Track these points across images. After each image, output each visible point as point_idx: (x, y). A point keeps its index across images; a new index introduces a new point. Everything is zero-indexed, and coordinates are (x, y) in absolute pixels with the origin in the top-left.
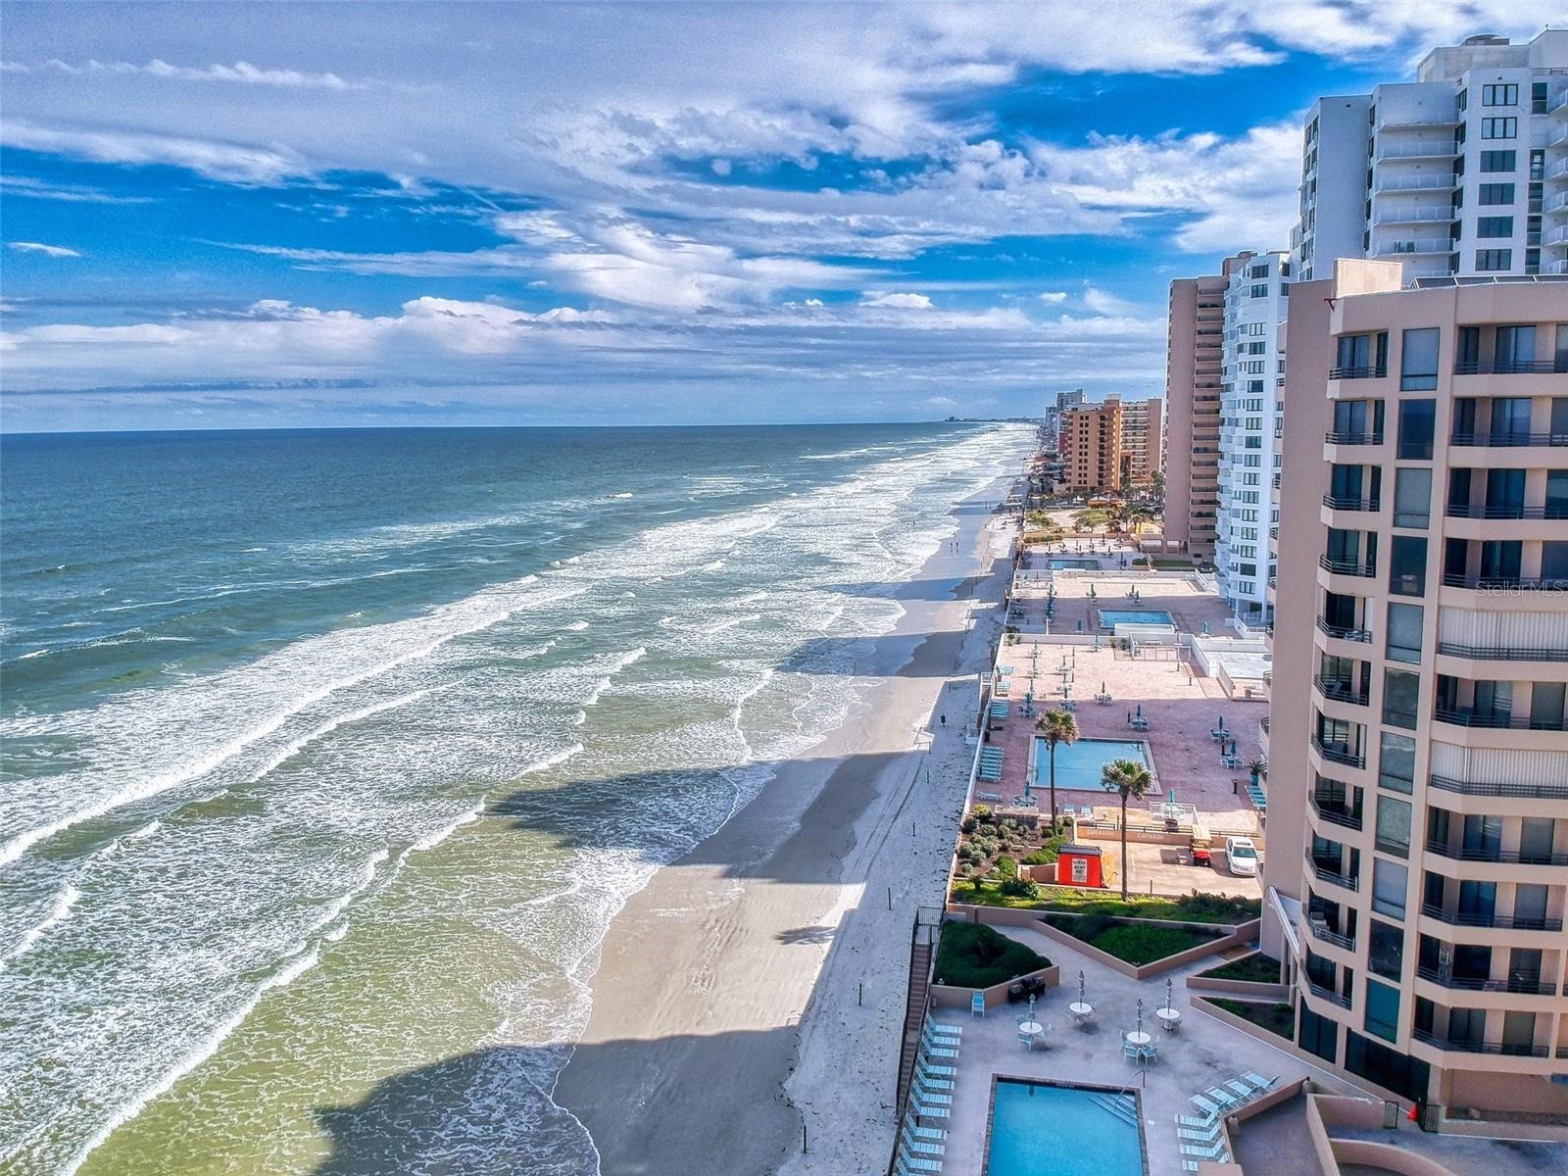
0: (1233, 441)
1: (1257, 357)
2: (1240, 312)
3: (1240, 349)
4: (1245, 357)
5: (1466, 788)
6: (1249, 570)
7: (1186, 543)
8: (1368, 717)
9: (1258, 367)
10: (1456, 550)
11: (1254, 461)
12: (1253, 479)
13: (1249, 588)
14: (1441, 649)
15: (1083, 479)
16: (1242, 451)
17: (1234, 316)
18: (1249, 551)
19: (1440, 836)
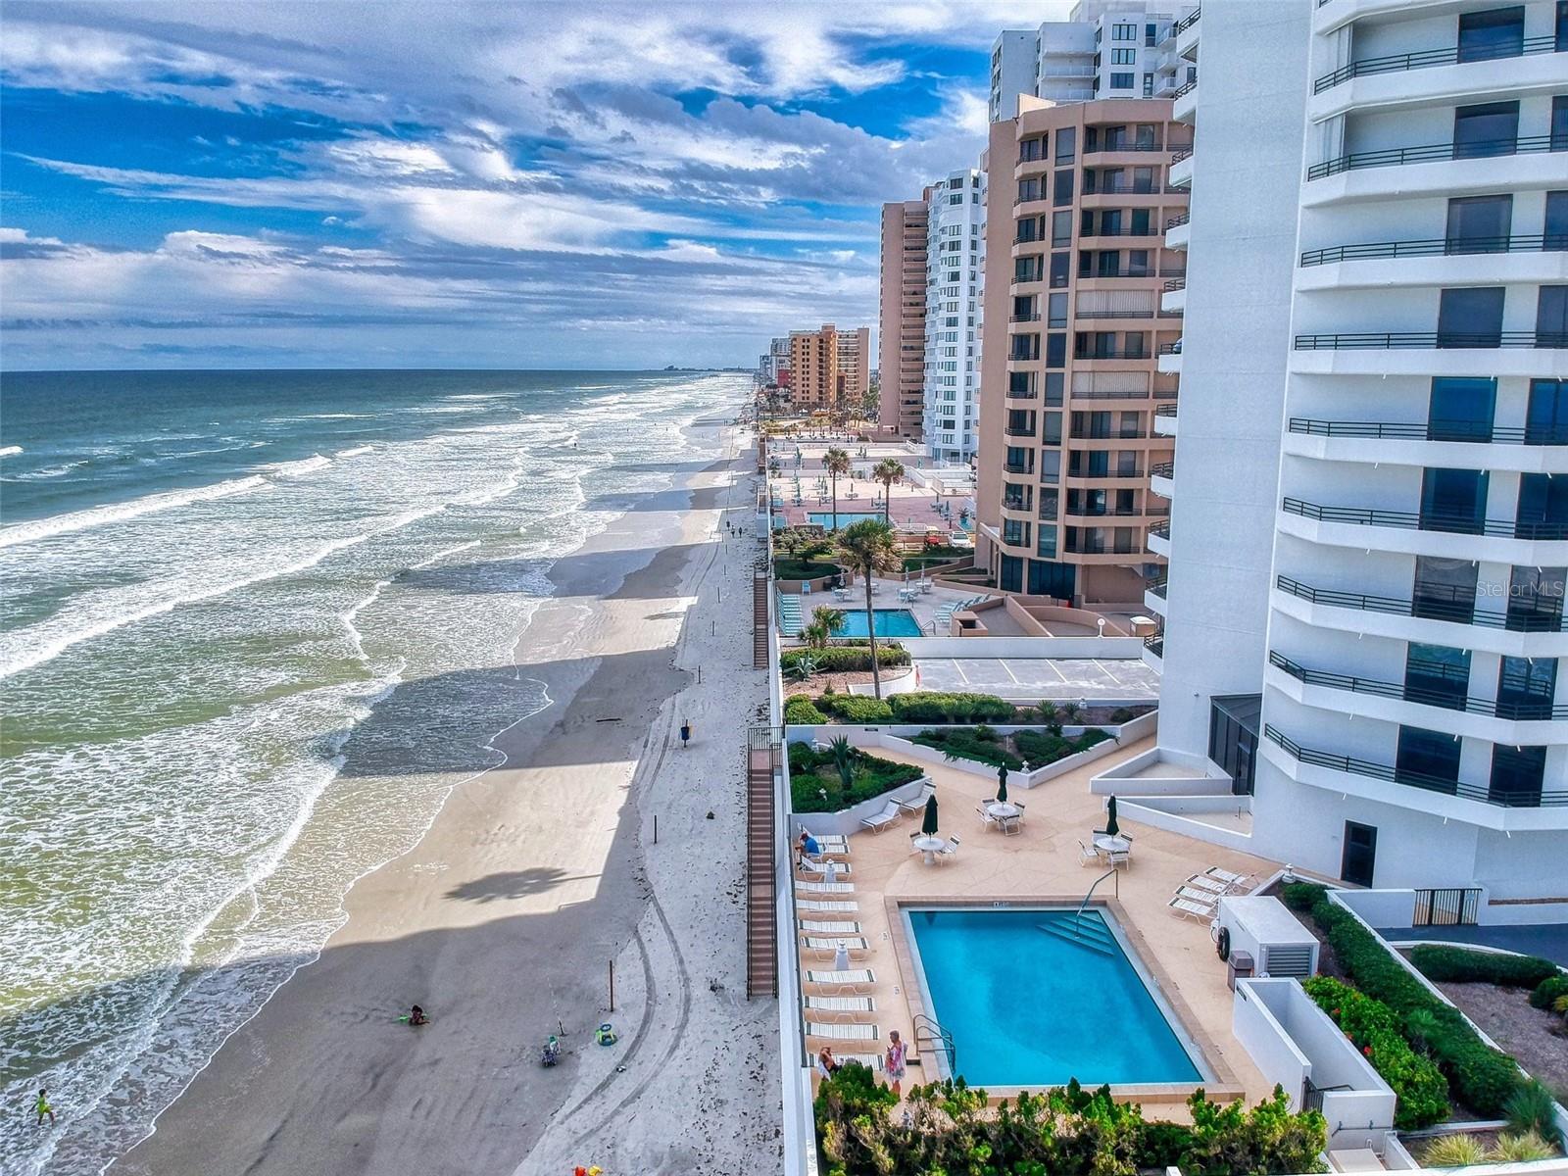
0: (936, 324)
1: (954, 253)
2: (941, 218)
3: (942, 247)
4: (946, 253)
5: (1092, 396)
6: (949, 425)
7: (897, 428)
8: (1038, 367)
9: (956, 261)
10: (1085, 256)
11: (953, 337)
12: (952, 352)
13: (949, 439)
14: (1077, 316)
15: (806, 395)
16: (943, 329)
17: (936, 222)
18: (950, 410)
19: (1078, 428)
